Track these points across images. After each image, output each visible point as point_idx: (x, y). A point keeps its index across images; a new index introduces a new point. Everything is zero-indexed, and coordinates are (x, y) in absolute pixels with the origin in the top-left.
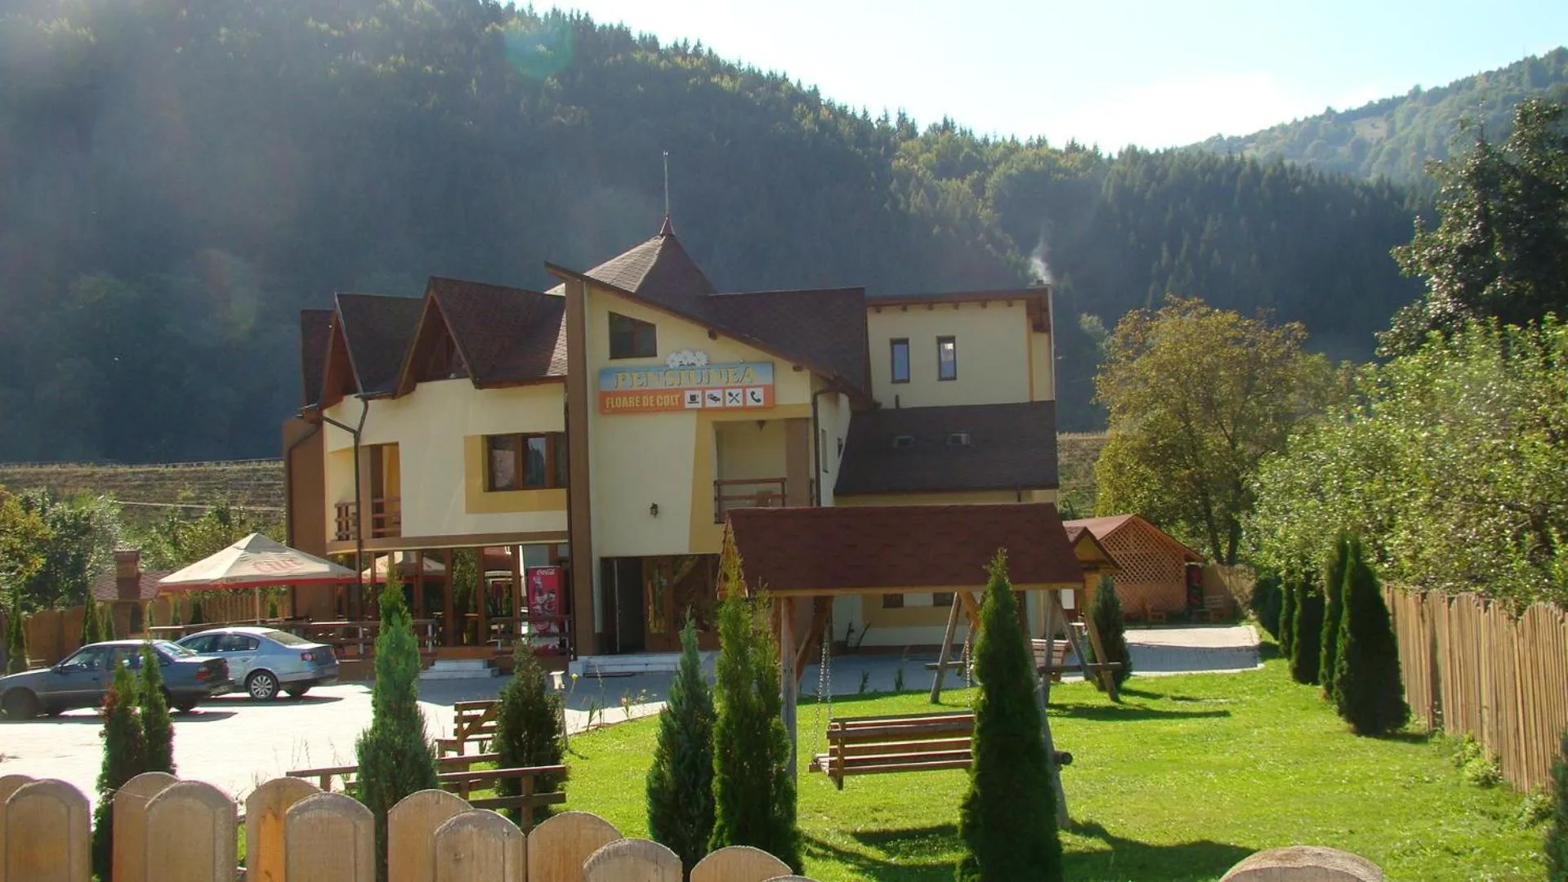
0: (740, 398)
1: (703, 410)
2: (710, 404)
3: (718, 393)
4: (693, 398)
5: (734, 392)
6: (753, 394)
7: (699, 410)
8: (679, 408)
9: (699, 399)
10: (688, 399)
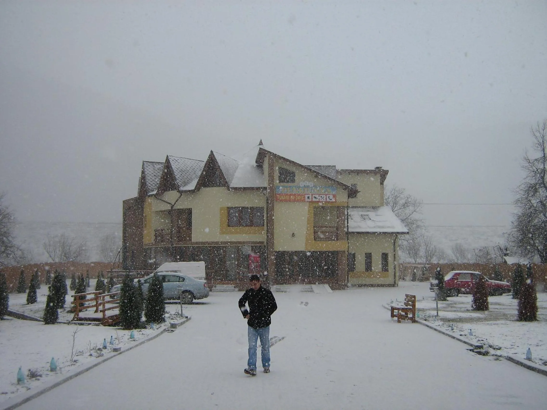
0: (325, 198)
1: (312, 202)
2: (314, 200)
3: (317, 196)
4: (308, 198)
5: (323, 196)
6: (329, 197)
7: (310, 202)
8: (304, 201)
9: (310, 198)
10: (306, 198)
